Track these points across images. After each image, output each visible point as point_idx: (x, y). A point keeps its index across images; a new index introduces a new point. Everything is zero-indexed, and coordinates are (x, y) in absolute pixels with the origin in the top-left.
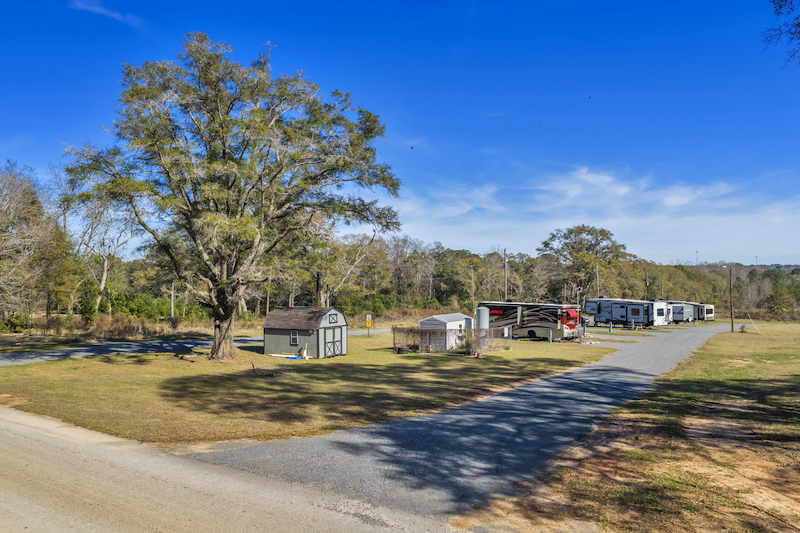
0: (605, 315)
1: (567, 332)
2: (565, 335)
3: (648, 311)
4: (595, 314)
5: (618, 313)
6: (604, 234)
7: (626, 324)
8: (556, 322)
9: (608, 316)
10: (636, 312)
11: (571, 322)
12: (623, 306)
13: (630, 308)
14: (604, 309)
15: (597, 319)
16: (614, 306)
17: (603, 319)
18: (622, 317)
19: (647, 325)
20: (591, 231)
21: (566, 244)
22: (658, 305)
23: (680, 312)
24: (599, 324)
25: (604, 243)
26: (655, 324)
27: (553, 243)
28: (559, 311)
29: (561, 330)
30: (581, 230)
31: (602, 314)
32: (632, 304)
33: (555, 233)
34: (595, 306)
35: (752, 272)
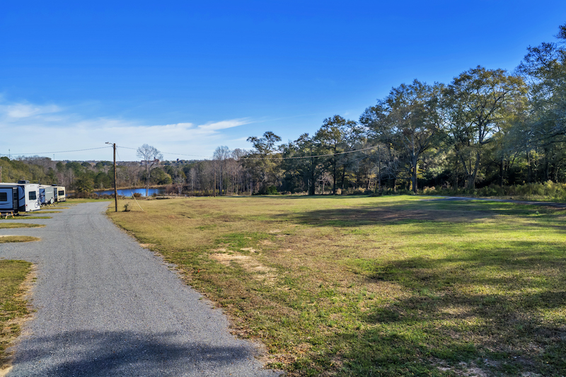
3: (18, 195)
19: (16, 211)
22: (29, 188)
26: (27, 209)
35: (59, 164)
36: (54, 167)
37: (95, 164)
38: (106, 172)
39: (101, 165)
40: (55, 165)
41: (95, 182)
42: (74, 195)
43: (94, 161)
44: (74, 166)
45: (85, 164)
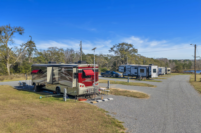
0: (127, 73)
1: (82, 89)
2: (81, 93)
3: (148, 70)
4: (123, 72)
5: (133, 71)
6: (131, 46)
7: (137, 77)
8: (71, 80)
9: (129, 73)
10: (142, 71)
11: (88, 80)
12: (136, 68)
13: (139, 69)
14: (127, 70)
15: (124, 75)
16: (132, 68)
17: (127, 74)
18: (135, 73)
19: (148, 77)
20: (127, 45)
21: (118, 49)
22: (153, 67)
23: (160, 70)
24: (125, 77)
25: (131, 49)
26: (152, 77)
27: (114, 48)
28: (75, 70)
29: (77, 88)
30: (123, 44)
31: (126, 72)
32: (141, 67)
33: (115, 45)
34: (123, 68)
35: (170, 61)
36: (168, 62)
37: (183, 61)
38: (188, 63)
39: (185, 61)
40: (168, 61)
41: (183, 67)
42: (174, 72)
43: (183, 60)
44: (175, 61)
45: (179, 61)
